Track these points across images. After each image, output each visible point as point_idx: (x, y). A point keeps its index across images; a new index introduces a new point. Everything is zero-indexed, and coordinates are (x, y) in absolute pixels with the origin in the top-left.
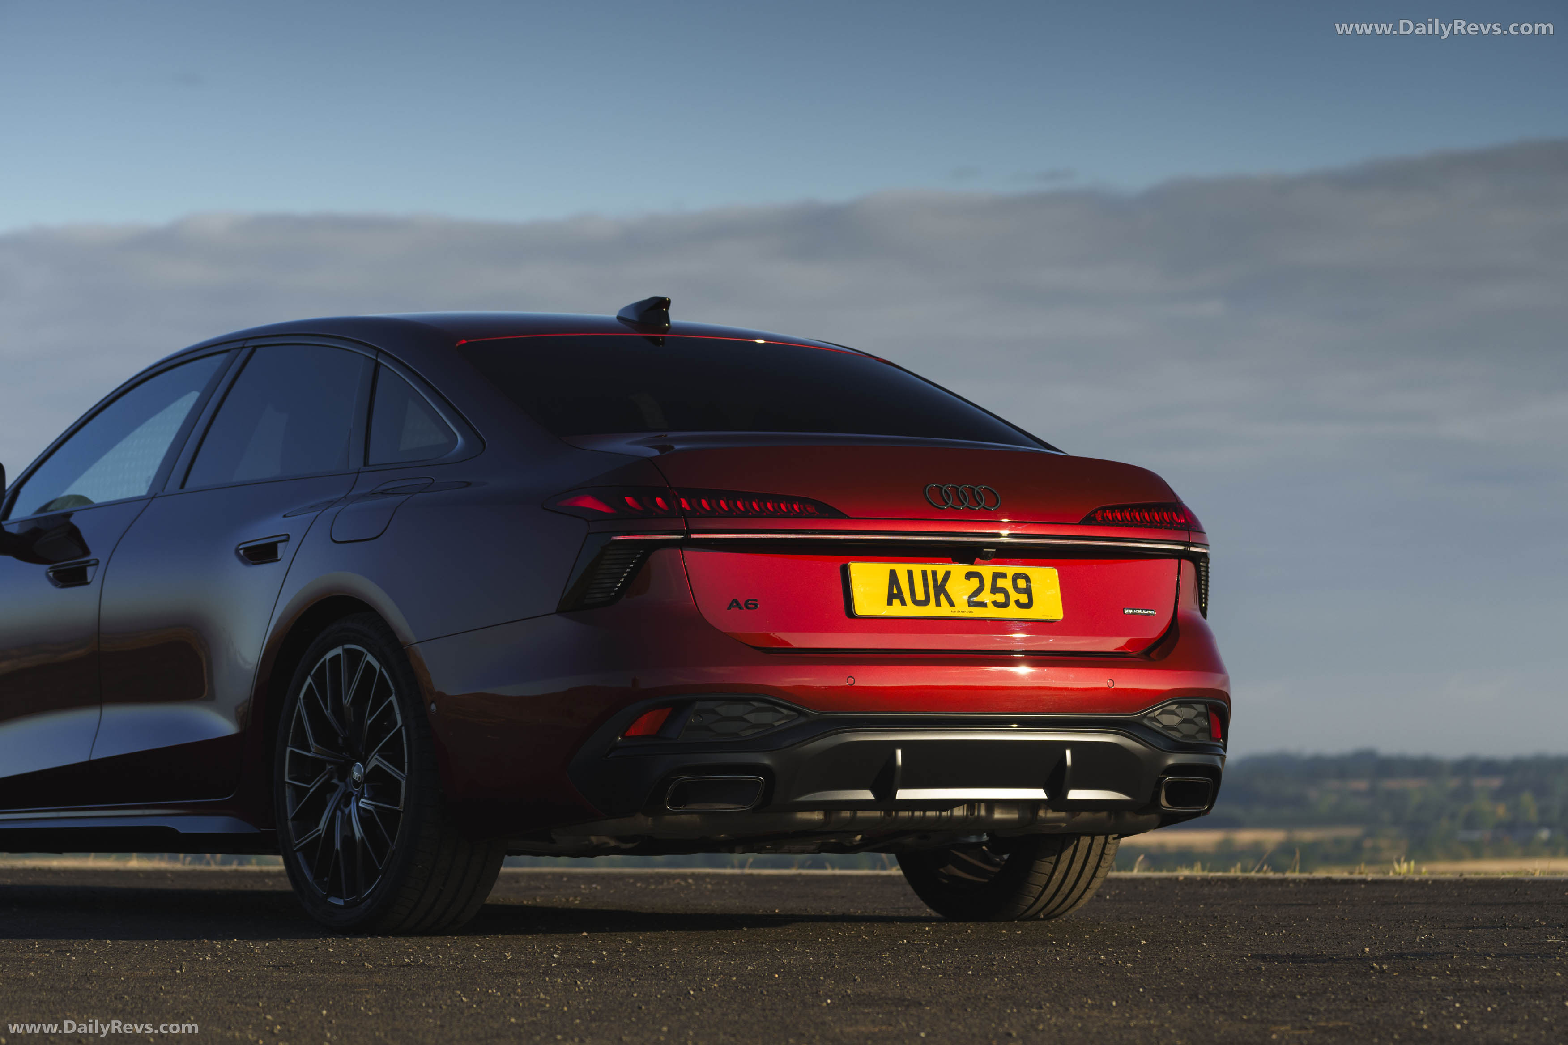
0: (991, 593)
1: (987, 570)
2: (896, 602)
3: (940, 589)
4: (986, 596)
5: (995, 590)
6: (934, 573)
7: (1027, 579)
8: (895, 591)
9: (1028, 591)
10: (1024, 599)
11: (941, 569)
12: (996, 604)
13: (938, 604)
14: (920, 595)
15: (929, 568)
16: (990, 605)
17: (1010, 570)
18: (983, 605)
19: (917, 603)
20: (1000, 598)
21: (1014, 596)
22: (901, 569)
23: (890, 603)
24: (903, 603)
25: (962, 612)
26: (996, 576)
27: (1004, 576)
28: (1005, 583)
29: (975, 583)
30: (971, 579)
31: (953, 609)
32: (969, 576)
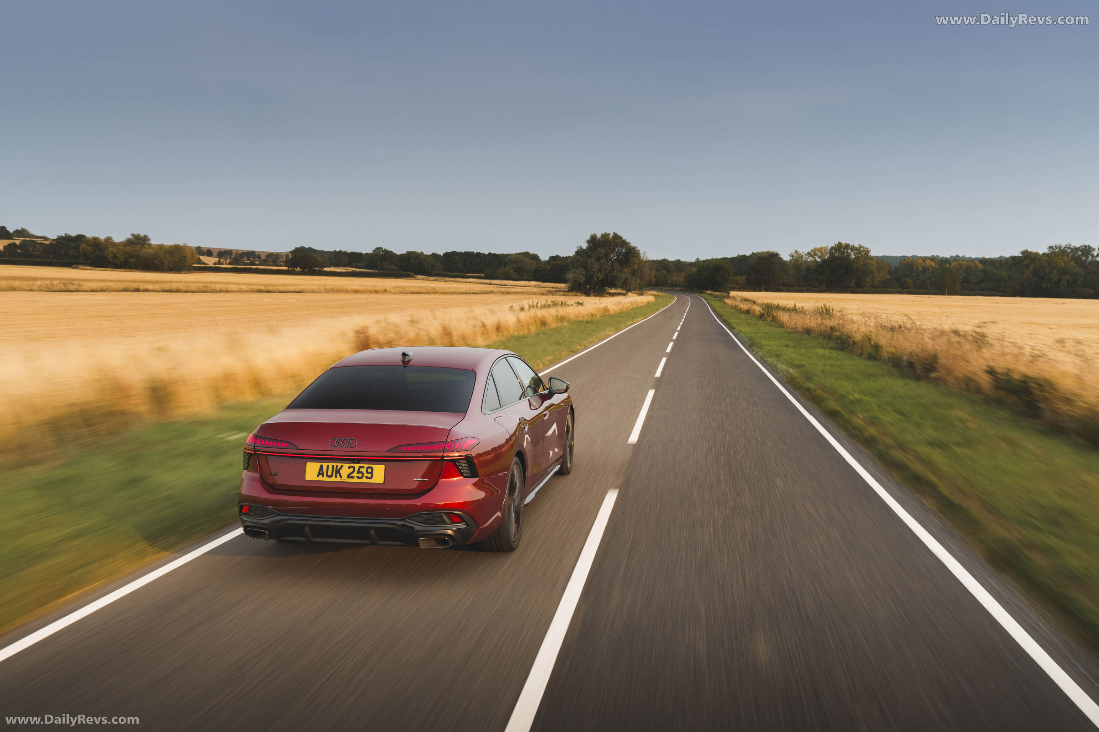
0: (357, 473)
1: (357, 466)
2: (321, 476)
3: (338, 472)
4: (355, 474)
5: (358, 472)
6: (337, 466)
7: (372, 468)
8: (321, 472)
9: (372, 473)
10: (369, 475)
11: (339, 465)
12: (358, 477)
13: (336, 477)
14: (330, 474)
15: (335, 464)
16: (355, 477)
17: (366, 466)
18: (353, 477)
19: (328, 476)
20: (360, 475)
21: (365, 474)
22: (325, 465)
23: (318, 476)
24: (323, 476)
25: (344, 480)
26: (360, 467)
27: (363, 467)
28: (363, 470)
29: (351, 470)
30: (350, 468)
31: (341, 479)
32: (349, 467)
